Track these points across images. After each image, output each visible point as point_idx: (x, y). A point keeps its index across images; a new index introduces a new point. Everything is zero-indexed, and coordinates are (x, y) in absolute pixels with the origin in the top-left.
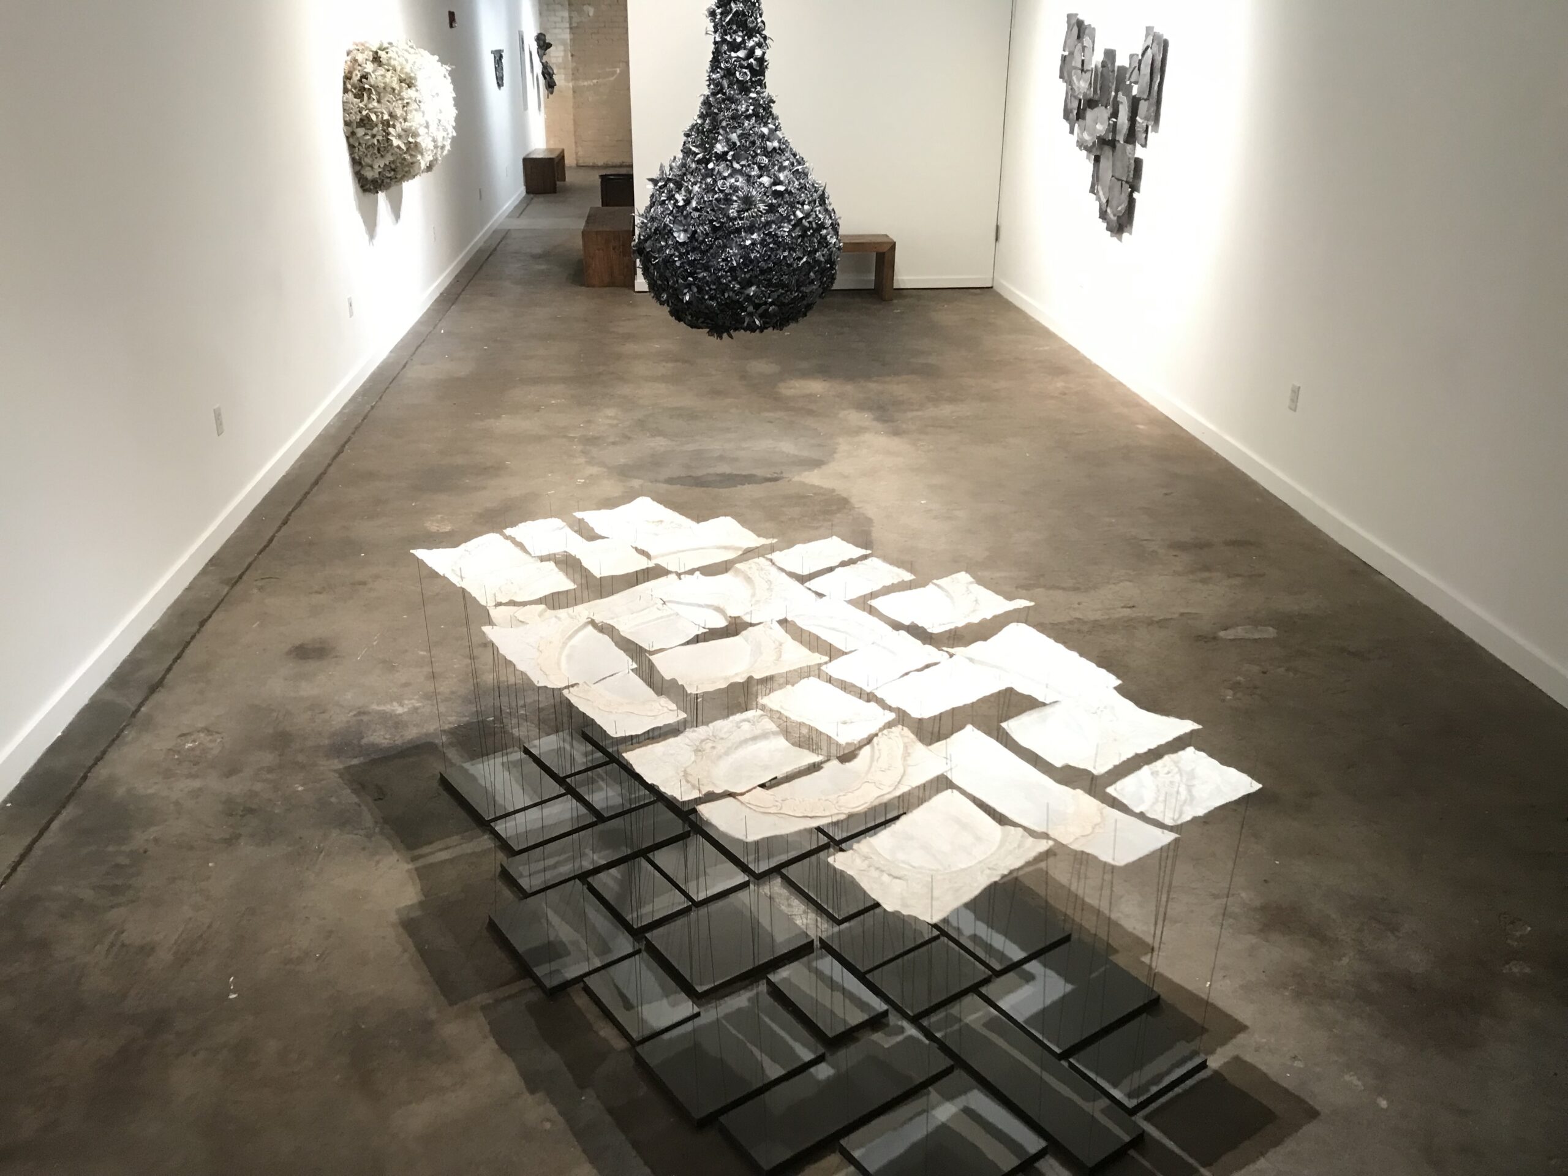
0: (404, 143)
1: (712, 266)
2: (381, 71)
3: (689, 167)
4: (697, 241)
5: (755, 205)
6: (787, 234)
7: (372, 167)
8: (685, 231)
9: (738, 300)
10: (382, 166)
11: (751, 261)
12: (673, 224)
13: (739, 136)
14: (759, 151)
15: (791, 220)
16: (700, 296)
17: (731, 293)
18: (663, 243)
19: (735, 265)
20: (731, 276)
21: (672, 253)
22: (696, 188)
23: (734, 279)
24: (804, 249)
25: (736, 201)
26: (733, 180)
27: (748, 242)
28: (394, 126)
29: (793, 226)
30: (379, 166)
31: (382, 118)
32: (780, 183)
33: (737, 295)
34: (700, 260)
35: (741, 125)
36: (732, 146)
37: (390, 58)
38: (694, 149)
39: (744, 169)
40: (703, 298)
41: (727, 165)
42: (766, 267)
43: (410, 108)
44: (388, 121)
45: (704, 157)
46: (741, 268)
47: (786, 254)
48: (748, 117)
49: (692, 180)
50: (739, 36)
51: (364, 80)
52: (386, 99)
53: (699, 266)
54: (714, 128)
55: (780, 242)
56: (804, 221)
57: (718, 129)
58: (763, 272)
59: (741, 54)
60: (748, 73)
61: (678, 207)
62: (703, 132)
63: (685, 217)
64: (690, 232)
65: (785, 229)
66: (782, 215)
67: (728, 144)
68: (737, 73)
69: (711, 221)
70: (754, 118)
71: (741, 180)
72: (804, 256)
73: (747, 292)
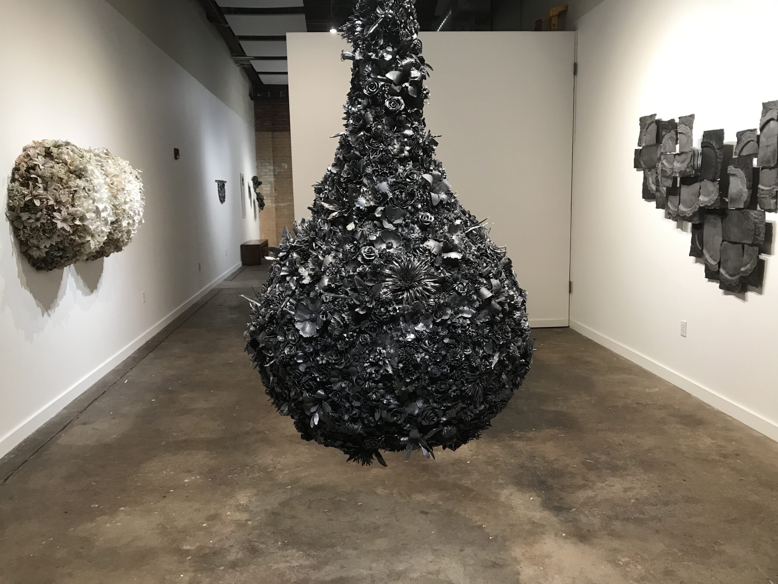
0: (70, 226)
1: (354, 373)
2: (51, 164)
3: (320, 229)
4: (330, 336)
5: (419, 282)
6: (469, 322)
7: (38, 248)
8: (313, 321)
9: (395, 424)
10: (48, 246)
11: (417, 366)
12: (296, 310)
13: (391, 186)
14: (420, 206)
15: (474, 301)
16: (336, 415)
17: (385, 413)
18: (280, 338)
19: (391, 372)
20: (385, 387)
21: (293, 352)
22: (330, 259)
23: (390, 390)
24: (493, 341)
25: (389, 276)
26: (384, 246)
27: (411, 337)
28: (59, 211)
29: (477, 309)
30: (45, 247)
31: (47, 203)
32: (454, 249)
33: (393, 415)
34: (336, 364)
35: (393, 171)
36: (381, 198)
37: (61, 153)
38: (326, 205)
39: (400, 230)
40: (341, 419)
41: (375, 225)
42: (439, 374)
43: (76, 195)
44: (52, 206)
45: (341, 216)
46: (399, 376)
47: (469, 352)
48: (403, 161)
49: (324, 247)
50: (388, 53)
51: (31, 171)
52: (53, 187)
53: (334, 373)
54: (355, 176)
55: (460, 334)
56: (493, 302)
57: (361, 177)
58: (433, 380)
59: (391, 75)
60: (402, 101)
61: (303, 286)
62: (340, 183)
63: (313, 301)
64: (320, 322)
65: (465, 315)
66: (460, 294)
67: (375, 197)
68: (387, 103)
69: (352, 307)
70: (411, 163)
71: (395, 246)
72: (494, 352)
73: (408, 410)
